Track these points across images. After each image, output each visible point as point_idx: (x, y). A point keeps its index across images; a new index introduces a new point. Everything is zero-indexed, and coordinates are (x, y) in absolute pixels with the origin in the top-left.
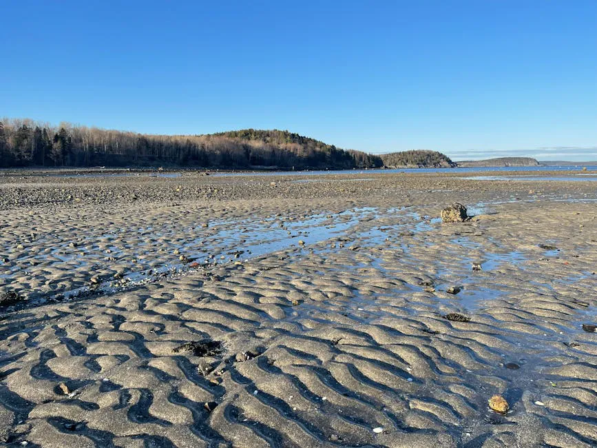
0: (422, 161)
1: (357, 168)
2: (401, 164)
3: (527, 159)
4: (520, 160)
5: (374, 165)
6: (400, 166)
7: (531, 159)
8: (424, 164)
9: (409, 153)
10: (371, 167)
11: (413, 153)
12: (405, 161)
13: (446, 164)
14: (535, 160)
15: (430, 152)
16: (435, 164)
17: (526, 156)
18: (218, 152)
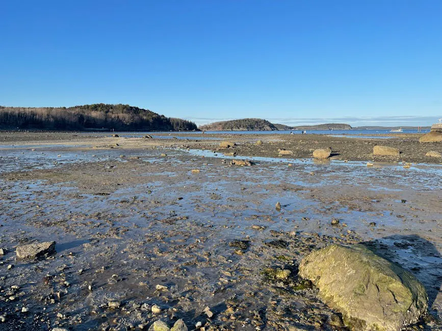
0: (251, 126)
1: (173, 130)
2: (236, 128)
3: (344, 125)
4: (339, 126)
5: (188, 129)
6: (235, 129)
7: (346, 125)
8: (252, 128)
9: (243, 120)
10: (185, 130)
11: (245, 120)
12: (238, 126)
13: (268, 128)
14: (349, 126)
15: (258, 120)
16: (260, 128)
17: (342, 123)
18: (52, 120)
